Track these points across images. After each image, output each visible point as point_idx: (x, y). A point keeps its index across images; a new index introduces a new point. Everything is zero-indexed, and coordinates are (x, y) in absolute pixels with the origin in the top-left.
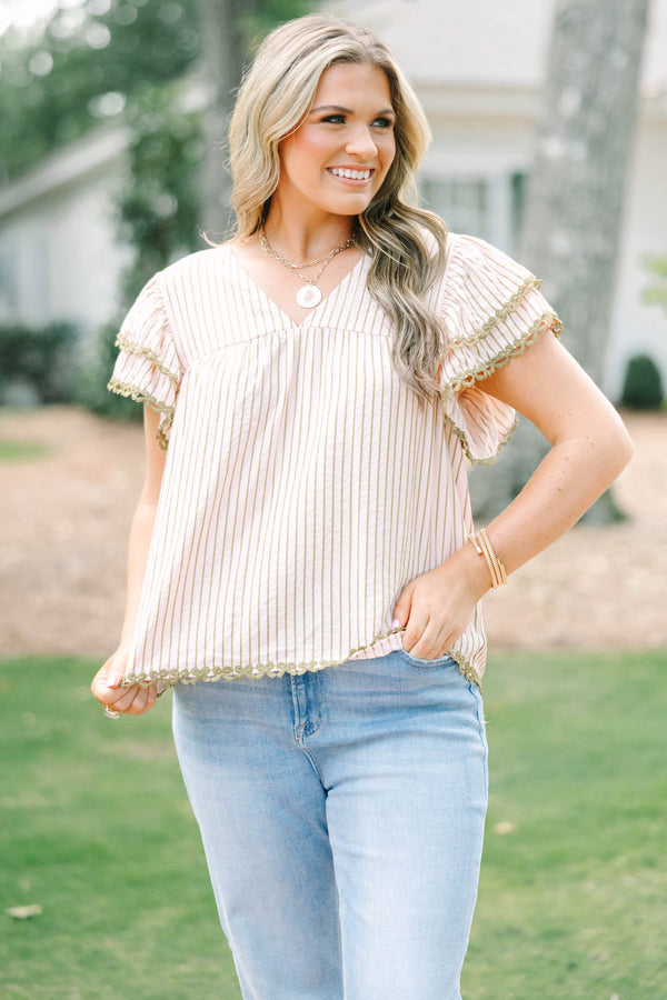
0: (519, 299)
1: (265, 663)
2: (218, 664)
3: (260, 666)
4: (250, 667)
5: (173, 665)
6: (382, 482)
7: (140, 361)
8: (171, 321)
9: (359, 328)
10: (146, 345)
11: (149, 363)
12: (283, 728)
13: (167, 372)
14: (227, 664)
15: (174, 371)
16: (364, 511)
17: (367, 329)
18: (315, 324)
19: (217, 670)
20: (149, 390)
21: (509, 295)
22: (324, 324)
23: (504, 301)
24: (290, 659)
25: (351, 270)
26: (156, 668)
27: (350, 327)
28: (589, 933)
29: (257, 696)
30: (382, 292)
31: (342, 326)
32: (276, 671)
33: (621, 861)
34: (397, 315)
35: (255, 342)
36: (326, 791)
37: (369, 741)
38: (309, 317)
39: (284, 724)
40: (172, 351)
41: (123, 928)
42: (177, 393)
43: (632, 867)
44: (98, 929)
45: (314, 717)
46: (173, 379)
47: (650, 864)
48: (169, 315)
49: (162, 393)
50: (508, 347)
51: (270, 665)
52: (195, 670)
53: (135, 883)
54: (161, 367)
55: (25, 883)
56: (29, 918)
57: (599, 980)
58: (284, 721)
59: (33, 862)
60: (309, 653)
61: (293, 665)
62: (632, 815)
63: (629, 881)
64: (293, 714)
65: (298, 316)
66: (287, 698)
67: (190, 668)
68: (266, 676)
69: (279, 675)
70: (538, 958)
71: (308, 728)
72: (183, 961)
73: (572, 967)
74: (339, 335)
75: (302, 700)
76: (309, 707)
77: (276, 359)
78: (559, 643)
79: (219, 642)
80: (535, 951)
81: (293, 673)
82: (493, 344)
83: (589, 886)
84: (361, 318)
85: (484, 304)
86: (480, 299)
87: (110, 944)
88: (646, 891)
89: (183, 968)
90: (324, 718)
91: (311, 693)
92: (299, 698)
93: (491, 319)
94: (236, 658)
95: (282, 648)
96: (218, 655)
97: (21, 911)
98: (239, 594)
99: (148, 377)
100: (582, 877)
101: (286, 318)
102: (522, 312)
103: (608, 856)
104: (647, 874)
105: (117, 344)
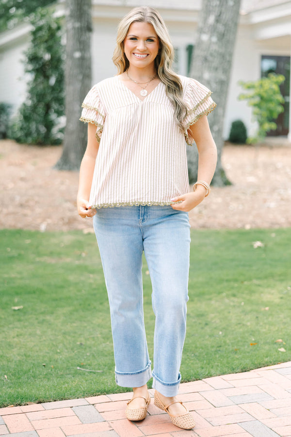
0: (206, 98)
1: (134, 201)
2: (120, 202)
3: (132, 202)
4: (129, 203)
5: (107, 202)
6: (168, 149)
7: (93, 112)
8: (101, 100)
9: (161, 102)
10: (94, 106)
11: (95, 112)
12: (135, 220)
13: (101, 115)
14: (123, 202)
15: (103, 114)
16: (163, 157)
17: (163, 103)
18: (148, 101)
19: (120, 204)
20: (96, 120)
21: (204, 97)
22: (150, 101)
23: (202, 99)
24: (141, 201)
25: (158, 85)
26: (102, 203)
27: (158, 102)
28: (212, 315)
29: (128, 211)
30: (171, 96)
31: (155, 102)
32: (137, 204)
33: (224, 294)
34: (176, 104)
35: (129, 107)
36: (143, 240)
37: (159, 223)
38: (146, 99)
39: (136, 219)
40: (102, 108)
41: (52, 313)
42: (104, 121)
43: (228, 296)
44: (43, 313)
45: (145, 217)
46: (103, 117)
47: (234, 295)
48: (101, 98)
49: (100, 121)
50: (203, 112)
51: (135, 202)
52: (113, 203)
53: (55, 300)
54: (99, 113)
55: (16, 300)
56: (19, 310)
57: (215, 328)
58: (136, 218)
59: (17, 294)
60: (147, 199)
61: (142, 202)
62: (227, 281)
63: (227, 301)
64: (139, 216)
65: (142, 98)
66: (138, 211)
67: (112, 203)
68: (134, 206)
69: (138, 205)
70: (195, 322)
71: (143, 220)
72: (74, 322)
73: (206, 324)
74: (155, 104)
75: (143, 212)
76: (144, 214)
77: (136, 111)
78: (204, 226)
79: (120, 195)
80: (194, 320)
81: (142, 205)
82: (199, 111)
83: (213, 302)
84: (161, 99)
85: (196, 99)
86: (195, 98)
87: (48, 318)
88: (232, 304)
89: (75, 325)
90: (148, 217)
91: (146, 210)
92: (142, 212)
93: (198, 104)
94: (125, 200)
95: (139, 197)
96: (120, 199)
97: (16, 308)
98: (126, 181)
99: (95, 116)
100: (210, 299)
101: (138, 99)
102: (207, 101)
103: (220, 293)
104: (233, 299)
105: (82, 106)
